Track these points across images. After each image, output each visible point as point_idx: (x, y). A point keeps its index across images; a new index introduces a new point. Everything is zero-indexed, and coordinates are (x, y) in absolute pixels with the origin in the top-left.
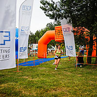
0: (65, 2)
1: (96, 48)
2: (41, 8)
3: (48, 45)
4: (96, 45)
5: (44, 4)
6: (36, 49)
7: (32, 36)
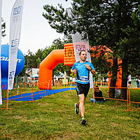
0: (79, 9)
1: (121, 76)
2: (43, 15)
3: (54, 70)
5: (49, 11)
7: (32, 57)
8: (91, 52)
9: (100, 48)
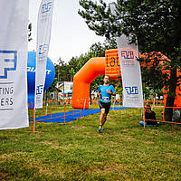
0: (126, 3)
2: (79, 13)
3: (93, 84)
5: (86, 7)
6: (70, 91)
7: (64, 67)
8: (140, 60)
9: (153, 55)
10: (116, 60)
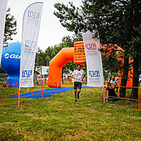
0: (90, 7)
1: (132, 76)
2: (55, 14)
4: (132, 70)
5: (60, 9)
7: (41, 55)
8: (101, 50)
10: (82, 50)
